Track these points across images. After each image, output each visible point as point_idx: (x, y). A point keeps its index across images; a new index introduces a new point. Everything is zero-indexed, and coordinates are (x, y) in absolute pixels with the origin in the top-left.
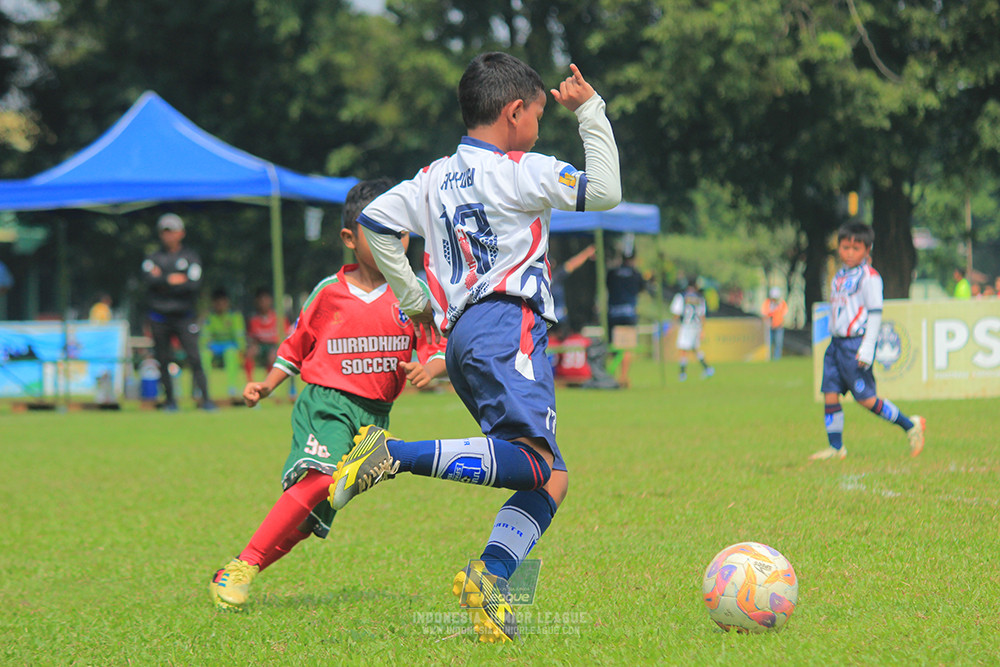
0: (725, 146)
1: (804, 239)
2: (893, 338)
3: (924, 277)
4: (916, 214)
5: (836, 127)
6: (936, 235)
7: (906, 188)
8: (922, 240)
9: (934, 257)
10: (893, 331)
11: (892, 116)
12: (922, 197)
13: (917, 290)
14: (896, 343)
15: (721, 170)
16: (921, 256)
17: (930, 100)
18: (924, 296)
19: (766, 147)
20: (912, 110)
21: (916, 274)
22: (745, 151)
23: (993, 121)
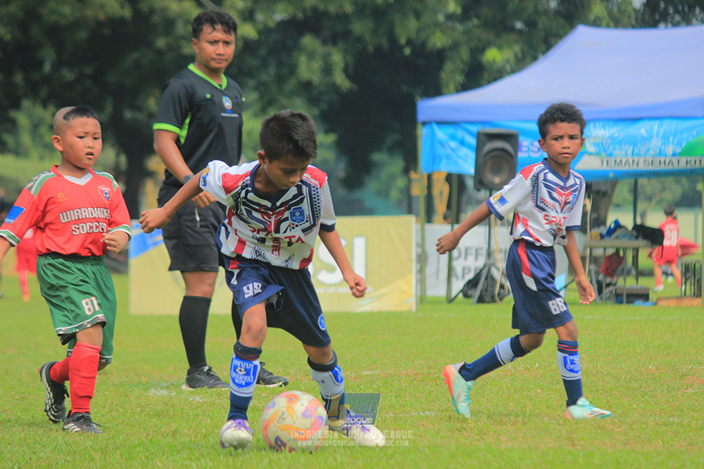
0: (47, 67)
1: (123, 159)
5: (159, 53)
15: (44, 92)
17: (250, 32)
19: (88, 70)
22: (68, 75)
23: (311, 56)
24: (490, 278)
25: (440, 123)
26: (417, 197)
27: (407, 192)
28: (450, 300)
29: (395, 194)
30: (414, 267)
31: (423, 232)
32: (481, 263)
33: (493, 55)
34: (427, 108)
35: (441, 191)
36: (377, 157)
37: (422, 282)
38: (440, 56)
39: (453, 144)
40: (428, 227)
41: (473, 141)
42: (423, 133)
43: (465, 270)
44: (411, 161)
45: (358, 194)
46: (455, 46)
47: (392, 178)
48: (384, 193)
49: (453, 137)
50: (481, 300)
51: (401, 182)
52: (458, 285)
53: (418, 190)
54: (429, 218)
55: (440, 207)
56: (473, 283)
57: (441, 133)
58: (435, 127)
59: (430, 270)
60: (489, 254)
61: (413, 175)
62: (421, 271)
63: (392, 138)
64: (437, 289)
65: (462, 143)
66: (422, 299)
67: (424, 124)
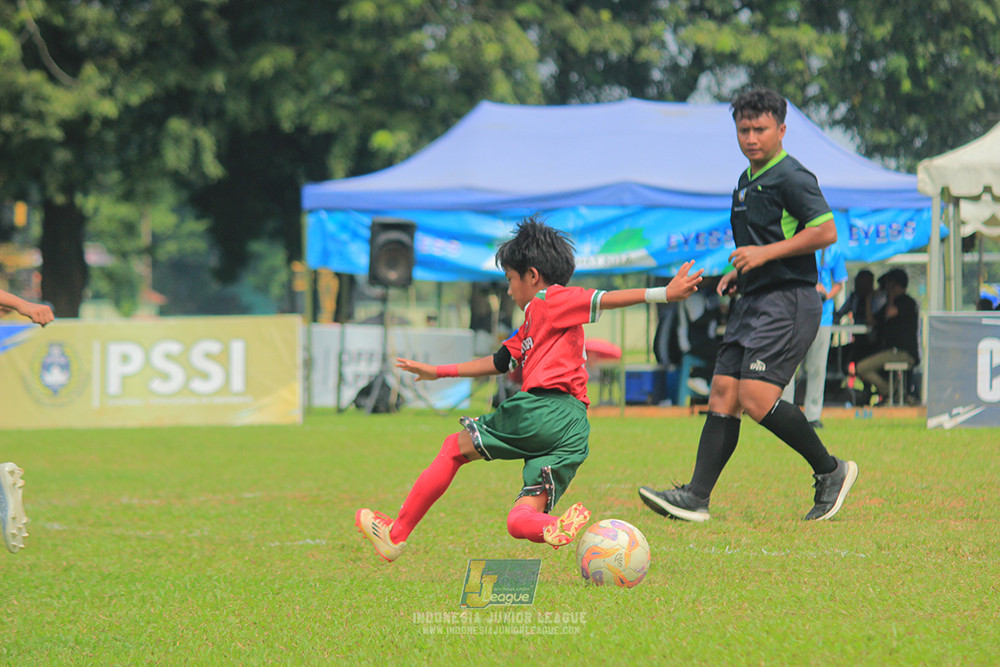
2: (62, 361)
3: (97, 296)
4: (91, 227)
6: (111, 252)
7: (79, 199)
8: (95, 256)
9: (109, 275)
10: (63, 354)
11: (64, 124)
12: (96, 210)
13: (88, 310)
14: (65, 367)
16: (95, 274)
17: (108, 108)
18: (95, 316)
20: (86, 118)
21: (89, 292)
23: (177, 140)
24: (385, 387)
25: (330, 210)
26: (302, 293)
27: (289, 286)
28: (340, 411)
29: (276, 290)
30: (300, 373)
31: (309, 336)
32: (374, 368)
33: (382, 140)
34: (313, 193)
35: (329, 288)
36: (257, 247)
37: (308, 390)
38: (328, 139)
39: (344, 236)
40: (317, 329)
41: (366, 233)
42: (309, 222)
43: (357, 376)
44: (295, 251)
45: (233, 289)
46: (343, 127)
47: (273, 271)
48: (263, 288)
49: (344, 227)
50: (375, 410)
51: (282, 276)
52: (349, 394)
53: (302, 285)
54: (315, 318)
55: (328, 304)
56: (365, 392)
57: (331, 224)
58: (324, 215)
59: (317, 376)
60: (384, 359)
61: (297, 267)
62: (307, 378)
63: (271, 225)
64: (325, 399)
65: (355, 235)
66: (309, 410)
67: (311, 211)
